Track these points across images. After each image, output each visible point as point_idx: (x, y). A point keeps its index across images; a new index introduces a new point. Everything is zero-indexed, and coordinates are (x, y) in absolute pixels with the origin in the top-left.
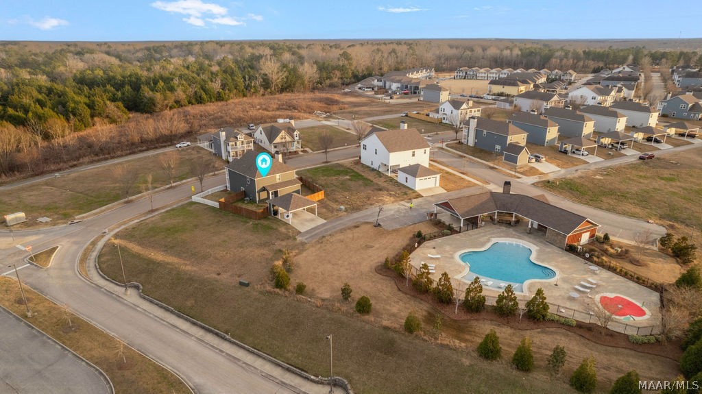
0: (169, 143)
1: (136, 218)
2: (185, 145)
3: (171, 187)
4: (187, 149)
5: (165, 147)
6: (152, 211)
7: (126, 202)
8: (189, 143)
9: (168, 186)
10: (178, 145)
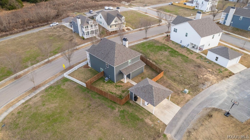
0: (46, 23)
1: (22, 97)
2: (56, 24)
3: (49, 62)
4: (57, 27)
5: (44, 25)
6: (35, 89)
7: (16, 78)
8: (57, 23)
9: (46, 60)
10: (51, 25)
